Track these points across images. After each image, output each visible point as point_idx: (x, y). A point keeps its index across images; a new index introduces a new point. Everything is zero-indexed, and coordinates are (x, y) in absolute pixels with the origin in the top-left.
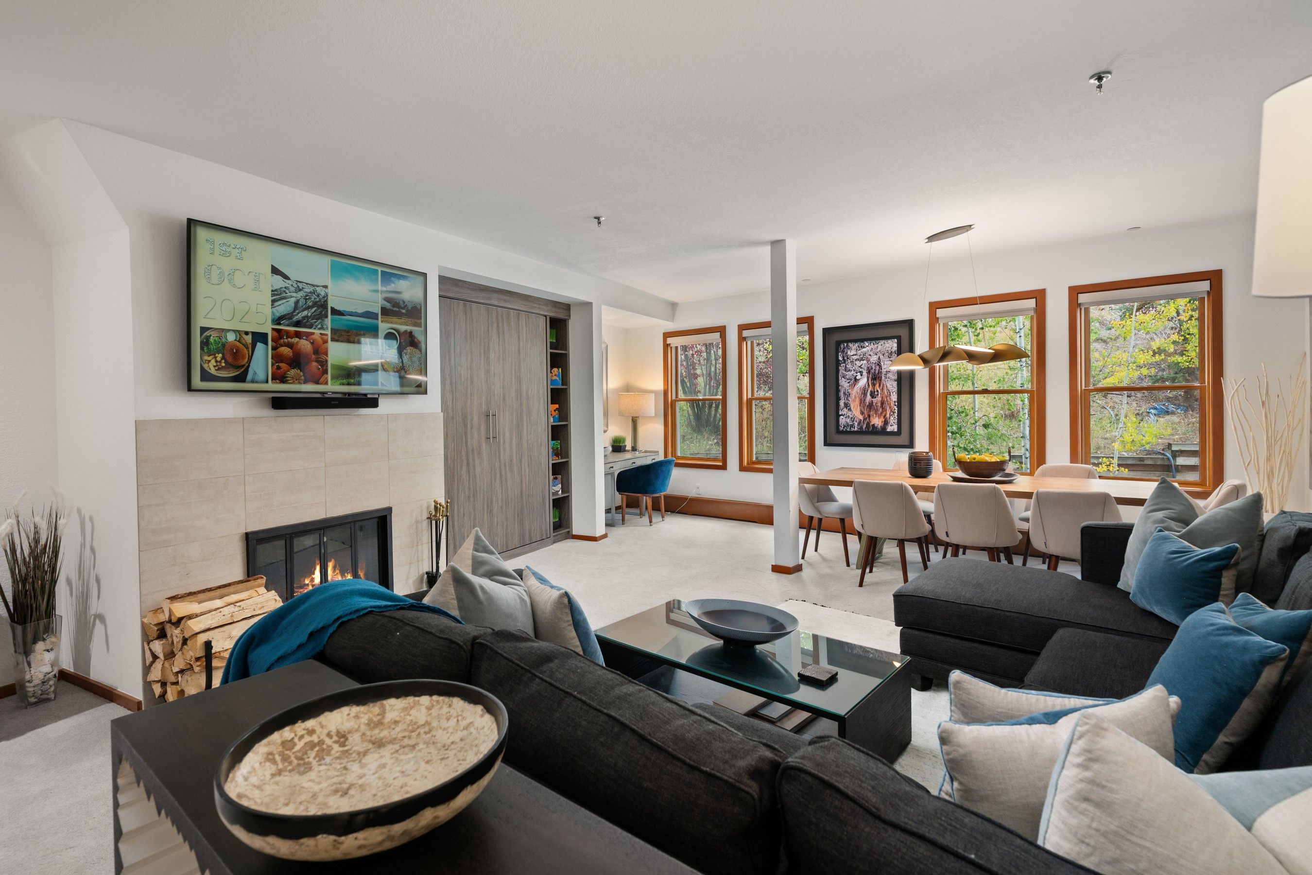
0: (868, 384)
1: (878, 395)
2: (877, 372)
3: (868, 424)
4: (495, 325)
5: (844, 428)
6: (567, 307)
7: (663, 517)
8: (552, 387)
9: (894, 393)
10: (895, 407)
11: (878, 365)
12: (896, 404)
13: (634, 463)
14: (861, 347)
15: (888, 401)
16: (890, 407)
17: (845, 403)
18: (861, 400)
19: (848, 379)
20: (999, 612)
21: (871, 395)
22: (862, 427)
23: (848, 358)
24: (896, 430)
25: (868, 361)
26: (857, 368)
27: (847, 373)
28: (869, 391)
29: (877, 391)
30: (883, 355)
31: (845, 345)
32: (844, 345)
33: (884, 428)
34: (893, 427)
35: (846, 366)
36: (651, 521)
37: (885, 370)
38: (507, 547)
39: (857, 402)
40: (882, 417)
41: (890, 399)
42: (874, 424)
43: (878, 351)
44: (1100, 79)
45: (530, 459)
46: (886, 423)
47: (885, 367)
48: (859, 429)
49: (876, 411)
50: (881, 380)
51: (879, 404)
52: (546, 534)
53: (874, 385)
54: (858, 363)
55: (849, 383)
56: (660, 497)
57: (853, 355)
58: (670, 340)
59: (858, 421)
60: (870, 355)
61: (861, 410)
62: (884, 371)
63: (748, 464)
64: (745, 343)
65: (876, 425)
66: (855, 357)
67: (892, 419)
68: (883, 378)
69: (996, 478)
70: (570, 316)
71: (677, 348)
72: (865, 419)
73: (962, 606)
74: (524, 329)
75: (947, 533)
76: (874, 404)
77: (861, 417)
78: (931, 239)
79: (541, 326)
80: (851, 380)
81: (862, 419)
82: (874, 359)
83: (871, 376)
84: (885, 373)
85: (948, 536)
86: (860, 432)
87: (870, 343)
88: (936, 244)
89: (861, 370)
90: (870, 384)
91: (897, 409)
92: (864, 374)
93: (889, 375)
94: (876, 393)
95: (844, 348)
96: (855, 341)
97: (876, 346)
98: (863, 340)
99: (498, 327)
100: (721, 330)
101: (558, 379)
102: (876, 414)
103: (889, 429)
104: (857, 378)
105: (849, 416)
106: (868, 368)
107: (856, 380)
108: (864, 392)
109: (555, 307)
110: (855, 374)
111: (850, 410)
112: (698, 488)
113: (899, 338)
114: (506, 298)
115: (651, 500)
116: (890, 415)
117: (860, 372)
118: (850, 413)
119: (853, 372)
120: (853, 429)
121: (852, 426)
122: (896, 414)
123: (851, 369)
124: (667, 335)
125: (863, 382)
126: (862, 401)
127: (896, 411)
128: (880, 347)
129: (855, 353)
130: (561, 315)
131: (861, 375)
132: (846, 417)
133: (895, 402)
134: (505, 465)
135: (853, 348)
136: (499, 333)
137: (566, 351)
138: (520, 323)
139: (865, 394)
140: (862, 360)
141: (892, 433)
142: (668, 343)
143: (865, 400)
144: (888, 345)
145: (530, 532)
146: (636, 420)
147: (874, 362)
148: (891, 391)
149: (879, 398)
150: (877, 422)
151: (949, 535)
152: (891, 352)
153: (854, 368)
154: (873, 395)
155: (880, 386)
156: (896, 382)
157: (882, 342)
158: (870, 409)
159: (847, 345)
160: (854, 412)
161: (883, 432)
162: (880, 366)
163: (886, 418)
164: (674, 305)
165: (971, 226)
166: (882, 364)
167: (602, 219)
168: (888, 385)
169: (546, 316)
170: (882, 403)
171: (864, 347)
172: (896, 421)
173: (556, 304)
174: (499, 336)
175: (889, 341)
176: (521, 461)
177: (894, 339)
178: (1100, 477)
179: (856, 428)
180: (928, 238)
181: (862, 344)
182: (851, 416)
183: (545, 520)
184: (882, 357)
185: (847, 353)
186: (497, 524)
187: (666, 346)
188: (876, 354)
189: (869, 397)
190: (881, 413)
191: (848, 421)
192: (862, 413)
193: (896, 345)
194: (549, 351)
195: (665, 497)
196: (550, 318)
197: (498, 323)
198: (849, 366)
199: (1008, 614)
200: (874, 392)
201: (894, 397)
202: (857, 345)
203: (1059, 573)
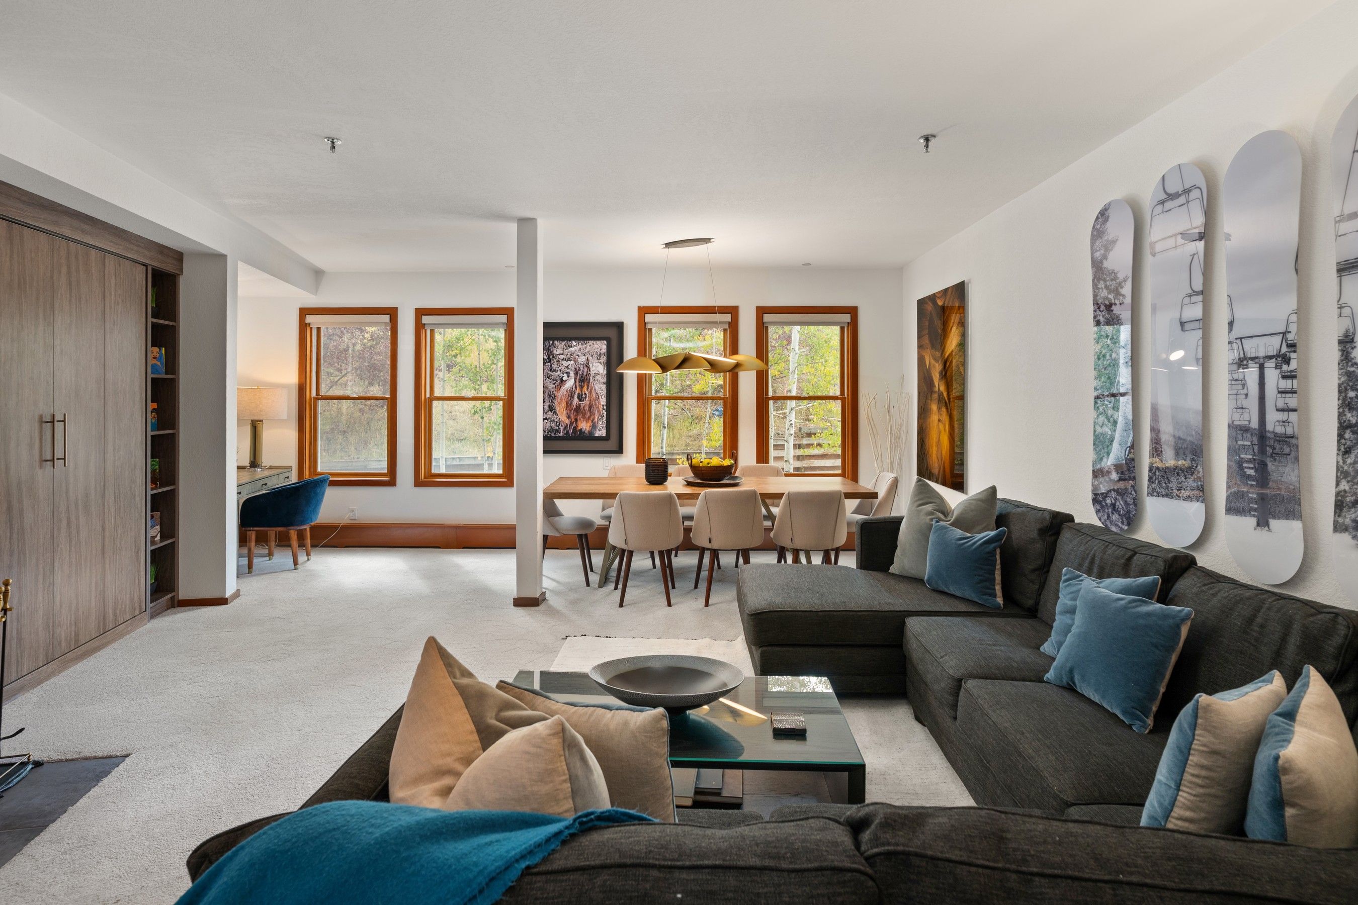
0: (576, 386)
1: (586, 398)
2: (585, 374)
3: (575, 429)
4: (64, 270)
5: (548, 433)
6: (179, 256)
7: (308, 555)
8: (154, 376)
9: (603, 397)
10: (604, 411)
11: (586, 366)
12: (605, 407)
13: (266, 484)
14: (569, 346)
15: (596, 405)
16: (598, 411)
17: (549, 406)
18: (567, 403)
19: (553, 380)
20: (851, 613)
21: (578, 398)
22: (568, 433)
23: (553, 357)
24: (604, 435)
25: (576, 361)
26: (563, 368)
27: (553, 374)
28: (576, 393)
29: (585, 394)
30: (592, 356)
31: (551, 342)
32: (549, 343)
33: (590, 433)
34: (601, 432)
35: (551, 366)
36: (296, 563)
37: (594, 372)
38: (77, 641)
39: (564, 405)
40: (590, 421)
41: (599, 402)
42: (581, 429)
43: (586, 351)
44: (927, 140)
45: (117, 491)
46: (594, 426)
47: (594, 368)
48: (565, 434)
49: (584, 414)
50: (589, 382)
51: (587, 408)
52: (140, 606)
53: (581, 387)
54: (565, 363)
55: (554, 384)
56: (306, 529)
57: (559, 355)
58: (309, 319)
59: (564, 426)
60: (578, 355)
61: (567, 414)
62: (592, 373)
63: (425, 477)
64: (424, 331)
65: (583, 430)
66: (562, 357)
67: (601, 423)
68: (591, 380)
69: (725, 481)
70: (181, 270)
71: (319, 329)
72: (571, 423)
73: (820, 613)
74: (113, 282)
75: (710, 539)
76: (582, 407)
77: (567, 422)
78: (668, 245)
79: (139, 278)
80: (557, 381)
81: (569, 423)
82: (582, 359)
83: (578, 377)
84: (594, 375)
85: (710, 542)
86: (567, 438)
87: (578, 343)
88: (673, 251)
89: (567, 371)
90: (578, 386)
91: (605, 413)
92: (571, 375)
93: (598, 377)
94: (584, 396)
95: (549, 346)
96: (562, 339)
97: (584, 346)
98: (570, 339)
99: (69, 273)
100: (392, 313)
101: (159, 363)
102: (584, 418)
103: (597, 434)
104: (564, 379)
105: (554, 420)
106: (576, 369)
107: (562, 382)
108: (571, 394)
109: (161, 253)
110: (561, 375)
111: (555, 413)
112: (353, 511)
113: (608, 340)
114: (86, 227)
115: (296, 533)
116: (599, 420)
117: (567, 373)
118: (555, 417)
119: (559, 373)
120: (558, 434)
121: (558, 431)
122: (605, 419)
123: (557, 369)
124: (304, 312)
125: (570, 383)
126: (569, 405)
127: (605, 415)
128: (588, 347)
129: (562, 352)
130: (168, 266)
131: (568, 377)
132: (551, 422)
133: (603, 406)
134: (76, 504)
135: (560, 346)
136: (70, 284)
137: (175, 321)
138: (106, 272)
139: (572, 397)
140: (569, 360)
141: (600, 439)
142: (307, 321)
143: (571, 403)
144: (596, 346)
145: (115, 610)
146: (259, 425)
147: (582, 363)
148: (599, 394)
149: (587, 402)
150: (584, 426)
151: (712, 541)
152: (600, 354)
153: (560, 368)
154: (580, 398)
155: (588, 388)
156: (605, 385)
157: (591, 342)
158: (577, 412)
159: (553, 344)
160: (560, 416)
161: (590, 437)
162: (588, 368)
163: (595, 423)
164: (318, 274)
165: (710, 239)
166: (591, 365)
167: (338, 143)
168: (597, 388)
169: (146, 265)
170: (590, 407)
171: (571, 347)
172: (605, 425)
173: (163, 250)
174: (71, 289)
175: (598, 342)
176: (103, 496)
177: (603, 340)
178: (786, 475)
179: (562, 433)
180: (666, 244)
181: (569, 343)
182: (556, 420)
183: (139, 584)
184: (590, 358)
185: (552, 351)
186: (61, 606)
187: (303, 327)
188: (585, 355)
189: (576, 400)
190: (589, 417)
191: (553, 425)
192: (569, 417)
193: (605, 347)
194: (150, 320)
195: (312, 528)
196: (153, 269)
197: (69, 267)
198: (555, 366)
199: (859, 613)
200: (582, 394)
201: (603, 401)
202: (564, 343)
203: (841, 567)
